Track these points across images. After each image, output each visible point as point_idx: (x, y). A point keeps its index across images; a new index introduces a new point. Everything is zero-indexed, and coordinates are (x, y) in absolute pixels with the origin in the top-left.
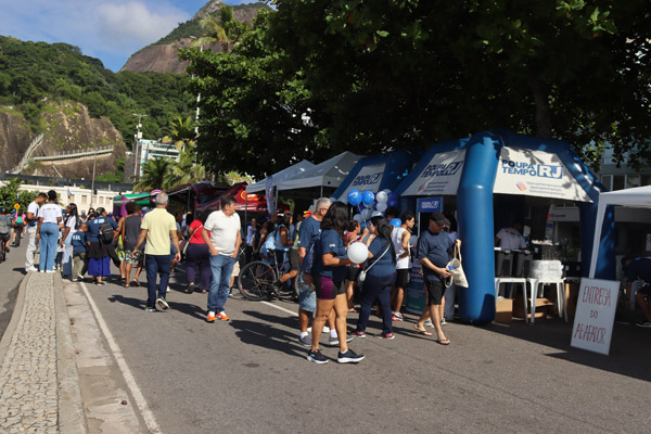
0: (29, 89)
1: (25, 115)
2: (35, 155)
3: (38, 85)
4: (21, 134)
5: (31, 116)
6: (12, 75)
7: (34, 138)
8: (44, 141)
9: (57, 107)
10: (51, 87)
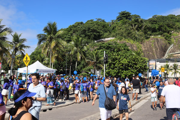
0: (166, 28)
1: (165, 38)
2: (170, 52)
3: (169, 27)
4: (164, 45)
5: (167, 38)
6: (159, 24)
7: (169, 46)
8: (174, 46)
9: (178, 34)
10: (174, 27)
